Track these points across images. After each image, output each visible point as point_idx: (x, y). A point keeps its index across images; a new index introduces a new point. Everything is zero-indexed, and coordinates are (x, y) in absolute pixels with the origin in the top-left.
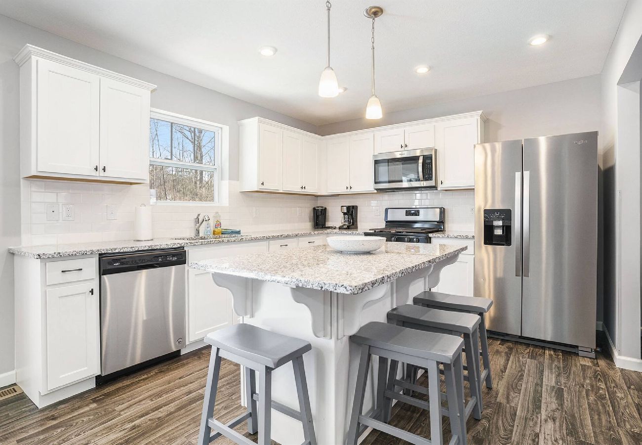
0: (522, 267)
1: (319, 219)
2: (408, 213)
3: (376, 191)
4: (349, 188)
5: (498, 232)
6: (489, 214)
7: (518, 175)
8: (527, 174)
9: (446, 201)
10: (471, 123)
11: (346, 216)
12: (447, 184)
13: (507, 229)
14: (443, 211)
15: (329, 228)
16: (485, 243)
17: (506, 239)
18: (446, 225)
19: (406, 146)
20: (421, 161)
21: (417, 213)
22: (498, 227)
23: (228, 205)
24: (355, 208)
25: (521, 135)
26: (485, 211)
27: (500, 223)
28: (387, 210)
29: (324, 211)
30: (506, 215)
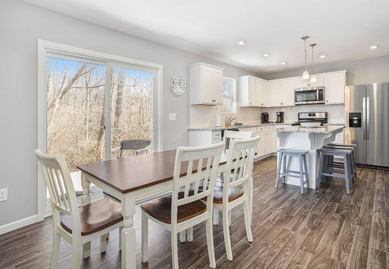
0: (366, 136)
1: (265, 119)
2: (310, 115)
3: (295, 105)
4: (282, 104)
5: (356, 122)
6: (351, 115)
7: (364, 99)
8: (368, 98)
9: (328, 110)
10: (341, 75)
11: (279, 117)
12: (329, 102)
13: (360, 121)
14: (326, 114)
15: (269, 122)
16: (350, 127)
17: (359, 125)
18: (328, 120)
19: (310, 85)
20: (318, 92)
21: (314, 115)
22: (356, 120)
23: (236, 113)
24: (282, 113)
25: (365, 82)
26: (349, 113)
27: (356, 118)
28: (299, 114)
29: (267, 115)
30: (359, 115)
